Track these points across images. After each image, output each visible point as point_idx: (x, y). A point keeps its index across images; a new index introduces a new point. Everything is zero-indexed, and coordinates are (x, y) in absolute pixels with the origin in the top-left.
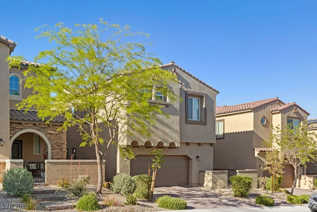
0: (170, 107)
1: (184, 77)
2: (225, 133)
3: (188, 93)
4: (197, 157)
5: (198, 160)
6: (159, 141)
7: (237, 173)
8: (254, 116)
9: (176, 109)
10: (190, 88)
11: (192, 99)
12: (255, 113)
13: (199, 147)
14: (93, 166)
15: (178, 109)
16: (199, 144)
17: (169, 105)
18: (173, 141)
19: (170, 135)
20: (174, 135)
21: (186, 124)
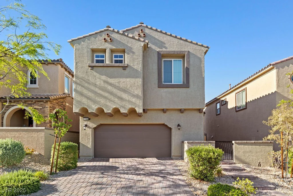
0: (128, 69)
1: (157, 37)
2: (247, 102)
3: (162, 53)
4: (179, 125)
5: (179, 129)
6: (114, 107)
7: (233, 144)
8: (278, 73)
9: (137, 70)
10: (166, 48)
11: (172, 61)
12: (279, 69)
13: (181, 114)
14: (32, 133)
15: (140, 70)
16: (181, 111)
17: (127, 67)
18: (133, 107)
19: (129, 100)
20: (134, 100)
21: (158, 88)
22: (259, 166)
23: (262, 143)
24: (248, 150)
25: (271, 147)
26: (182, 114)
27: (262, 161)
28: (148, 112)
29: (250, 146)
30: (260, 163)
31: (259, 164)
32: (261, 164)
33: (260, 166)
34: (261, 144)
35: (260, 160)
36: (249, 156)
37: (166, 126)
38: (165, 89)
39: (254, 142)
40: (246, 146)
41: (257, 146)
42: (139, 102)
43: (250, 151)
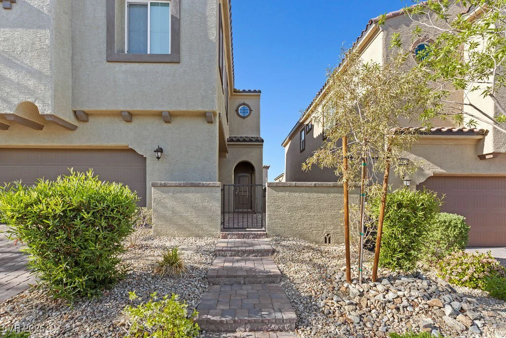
5: (158, 158)
7: (265, 189)
9: (39, 12)
11: (147, 5)
13: (166, 126)
15: (46, 12)
16: (163, 117)
17: (13, 2)
18: (28, 100)
19: (18, 84)
20: (31, 83)
21: (108, 62)
22: (326, 242)
23: (334, 187)
24: (299, 204)
25: (356, 196)
26: (169, 125)
27: (334, 229)
28: (91, 119)
29: (306, 195)
30: (328, 235)
31: (326, 238)
32: (329, 239)
33: (330, 243)
34: (332, 190)
35: (330, 229)
36: (302, 217)
37: (132, 150)
38: (123, 64)
39: (315, 184)
40: (296, 194)
41: (322, 195)
42: (45, 89)
43: (305, 207)
